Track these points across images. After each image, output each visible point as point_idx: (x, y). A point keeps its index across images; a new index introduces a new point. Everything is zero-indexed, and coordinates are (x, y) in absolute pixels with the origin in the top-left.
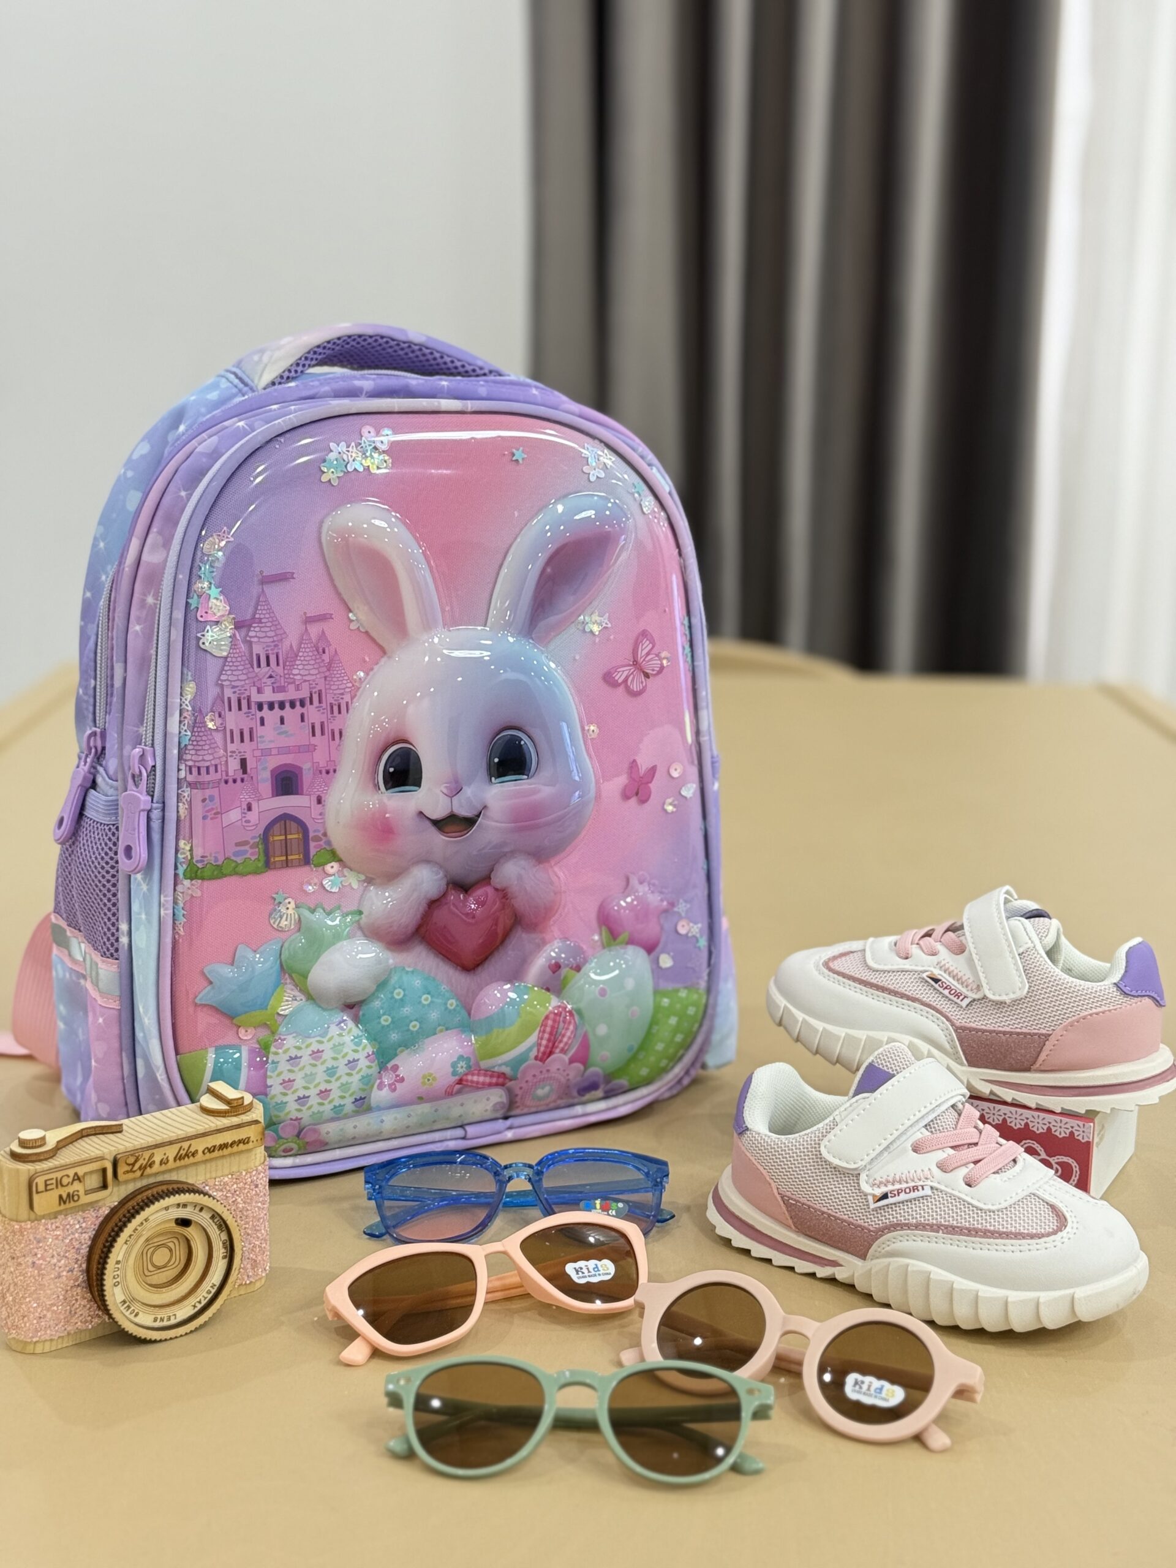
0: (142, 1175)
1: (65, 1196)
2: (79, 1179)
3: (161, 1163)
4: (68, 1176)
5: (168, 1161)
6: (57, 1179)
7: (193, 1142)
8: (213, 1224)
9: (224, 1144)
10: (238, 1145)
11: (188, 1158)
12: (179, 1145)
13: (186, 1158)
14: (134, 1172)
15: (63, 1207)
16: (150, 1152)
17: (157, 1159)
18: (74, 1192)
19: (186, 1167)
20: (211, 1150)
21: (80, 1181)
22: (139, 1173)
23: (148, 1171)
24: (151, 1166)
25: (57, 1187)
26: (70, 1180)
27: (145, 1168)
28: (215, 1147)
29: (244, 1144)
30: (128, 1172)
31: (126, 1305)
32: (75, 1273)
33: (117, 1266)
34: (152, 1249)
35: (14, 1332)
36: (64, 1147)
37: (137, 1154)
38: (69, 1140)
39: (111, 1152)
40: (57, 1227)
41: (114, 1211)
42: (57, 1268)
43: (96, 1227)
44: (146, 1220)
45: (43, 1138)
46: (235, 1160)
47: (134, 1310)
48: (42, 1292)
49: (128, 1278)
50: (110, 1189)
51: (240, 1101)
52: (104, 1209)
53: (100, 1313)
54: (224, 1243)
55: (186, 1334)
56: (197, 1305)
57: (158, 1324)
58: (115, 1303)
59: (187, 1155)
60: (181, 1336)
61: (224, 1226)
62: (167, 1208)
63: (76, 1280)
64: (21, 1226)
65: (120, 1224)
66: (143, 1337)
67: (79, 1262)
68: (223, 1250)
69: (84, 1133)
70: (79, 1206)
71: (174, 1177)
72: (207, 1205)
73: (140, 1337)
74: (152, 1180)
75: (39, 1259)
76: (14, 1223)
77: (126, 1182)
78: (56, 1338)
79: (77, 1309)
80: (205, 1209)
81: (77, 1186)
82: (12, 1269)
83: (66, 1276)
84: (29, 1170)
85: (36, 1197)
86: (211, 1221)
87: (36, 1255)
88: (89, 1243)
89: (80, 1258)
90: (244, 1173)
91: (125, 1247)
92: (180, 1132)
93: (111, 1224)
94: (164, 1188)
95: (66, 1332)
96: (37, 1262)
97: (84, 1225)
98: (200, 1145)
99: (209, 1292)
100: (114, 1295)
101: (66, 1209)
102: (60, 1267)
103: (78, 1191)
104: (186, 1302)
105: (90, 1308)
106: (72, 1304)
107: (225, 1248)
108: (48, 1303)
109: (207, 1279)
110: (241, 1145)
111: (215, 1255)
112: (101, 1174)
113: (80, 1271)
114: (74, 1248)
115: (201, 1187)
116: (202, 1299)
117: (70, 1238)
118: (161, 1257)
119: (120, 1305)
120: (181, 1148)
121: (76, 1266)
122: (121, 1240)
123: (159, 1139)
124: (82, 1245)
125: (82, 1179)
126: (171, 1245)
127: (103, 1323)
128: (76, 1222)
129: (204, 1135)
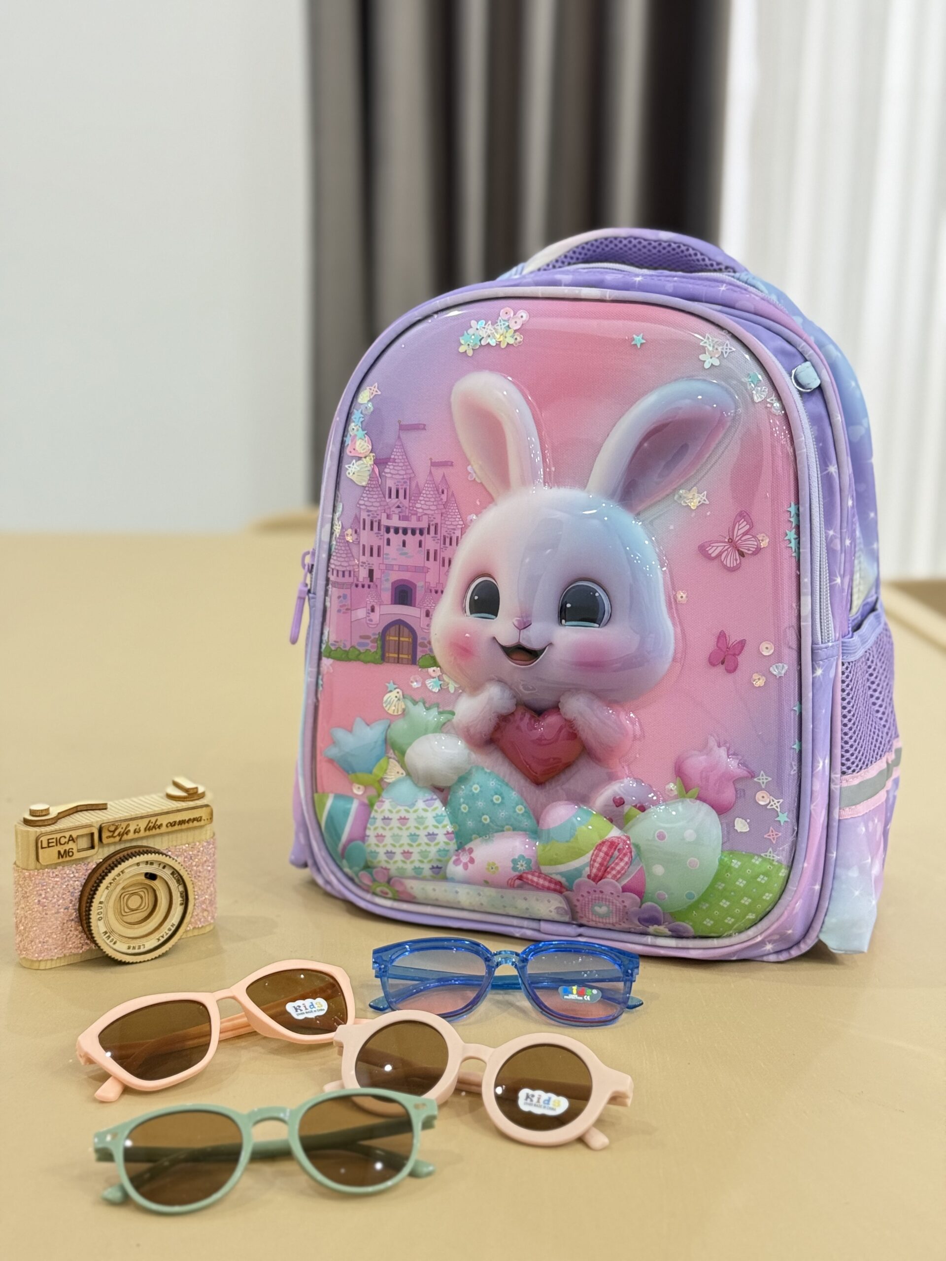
0: (120, 840)
1: (62, 852)
2: (73, 840)
3: (135, 832)
4: (65, 837)
5: (140, 831)
6: (56, 838)
7: (159, 817)
8: (173, 879)
9: (183, 820)
10: (193, 822)
11: (156, 829)
12: (148, 820)
13: (154, 829)
14: (115, 837)
15: (61, 860)
16: (127, 823)
17: (132, 828)
18: (69, 849)
19: (154, 836)
20: (172, 824)
21: (74, 842)
22: (118, 838)
23: (125, 837)
24: (127, 833)
25: (57, 845)
26: (67, 840)
27: (123, 835)
28: (175, 822)
29: (198, 821)
30: (108, 837)
31: (107, 935)
32: (70, 910)
33: (100, 905)
34: (127, 896)
35: (25, 953)
36: (64, 817)
37: (117, 824)
38: (67, 813)
39: (97, 822)
40: (56, 875)
41: (99, 865)
42: (56, 906)
43: (86, 877)
44: (122, 872)
45: (47, 810)
46: (190, 834)
47: (113, 939)
48: (45, 923)
49: (109, 916)
50: (96, 848)
51: (195, 790)
52: (91, 864)
53: (89, 942)
54: (181, 894)
55: (152, 959)
56: (161, 938)
57: (131, 951)
58: (99, 933)
59: (154, 827)
60: (148, 960)
61: (181, 880)
62: (138, 864)
63: (71, 915)
64: (30, 874)
65: (103, 874)
66: (119, 959)
67: (73, 903)
68: (181, 899)
69: (79, 809)
70: (73, 860)
71: (144, 843)
72: (168, 863)
73: (117, 960)
74: (128, 845)
75: (43, 898)
76: (25, 871)
77: (109, 845)
78: (55, 958)
79: (71, 937)
80: (167, 867)
81: (71, 845)
82: (23, 906)
83: (63, 912)
84: (36, 832)
85: (40, 851)
86: (171, 876)
87: (41, 895)
88: (81, 888)
89: (74, 900)
90: (198, 844)
91: (106, 891)
92: (149, 810)
93: (97, 875)
94: (137, 850)
95: (62, 955)
96: (42, 900)
97: (77, 875)
98: (164, 820)
99: (169, 930)
100: (98, 927)
101: (64, 862)
102: (59, 905)
103: (72, 849)
104: (152, 936)
105: (80, 938)
106: (67, 933)
107: (182, 897)
108: (49, 931)
109: (168, 920)
110: (195, 822)
111: (174, 901)
112: (89, 837)
113: (74, 909)
114: (69, 892)
115: (165, 852)
116: (165, 934)
117: (66, 884)
118: (134, 902)
119: (103, 935)
120: (150, 821)
121: (71, 905)
122: (103, 886)
123: (133, 814)
124: (76, 890)
125: (75, 840)
126: (142, 893)
127: (90, 950)
128: (71, 872)
129: (168, 813)
